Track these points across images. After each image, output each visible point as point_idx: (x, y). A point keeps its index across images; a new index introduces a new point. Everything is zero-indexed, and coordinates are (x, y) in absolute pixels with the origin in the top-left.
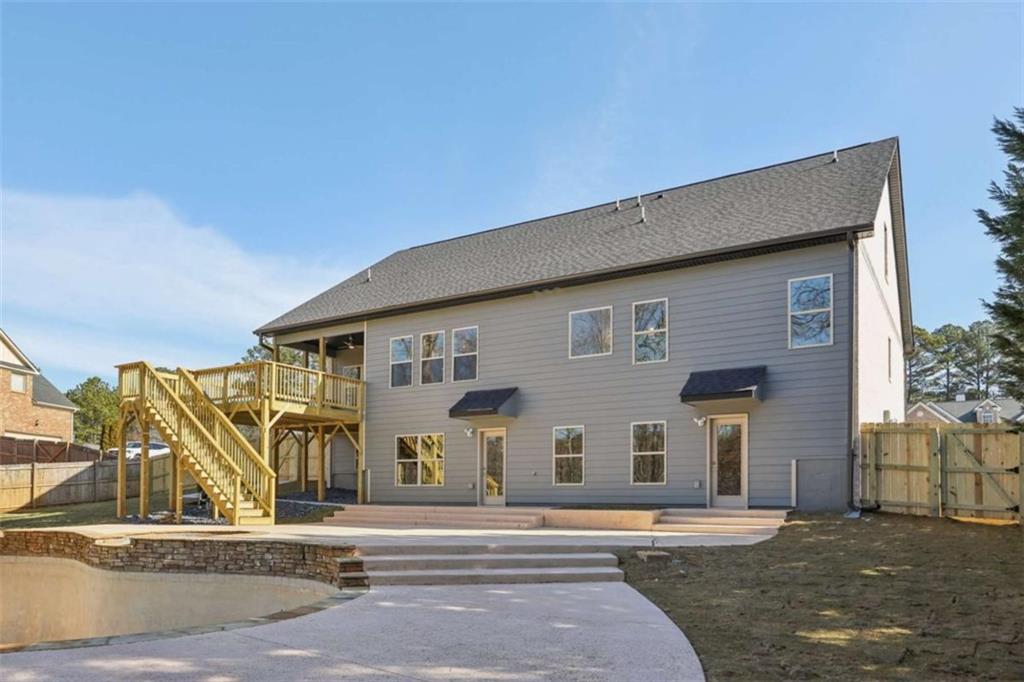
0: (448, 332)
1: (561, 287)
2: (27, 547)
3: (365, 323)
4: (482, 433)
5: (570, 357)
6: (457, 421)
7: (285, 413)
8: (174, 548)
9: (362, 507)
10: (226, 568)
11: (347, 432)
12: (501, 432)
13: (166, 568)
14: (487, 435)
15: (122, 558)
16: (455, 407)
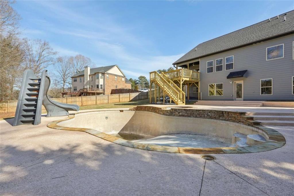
0: (224, 58)
1: (263, 41)
2: (141, 109)
3: (200, 59)
4: (235, 82)
5: (267, 60)
6: (229, 80)
7: (185, 80)
8: (182, 111)
9: (200, 101)
10: (196, 116)
11: (195, 84)
12: (241, 82)
13: (180, 116)
14: (236, 83)
15: (169, 113)
16: (228, 76)
